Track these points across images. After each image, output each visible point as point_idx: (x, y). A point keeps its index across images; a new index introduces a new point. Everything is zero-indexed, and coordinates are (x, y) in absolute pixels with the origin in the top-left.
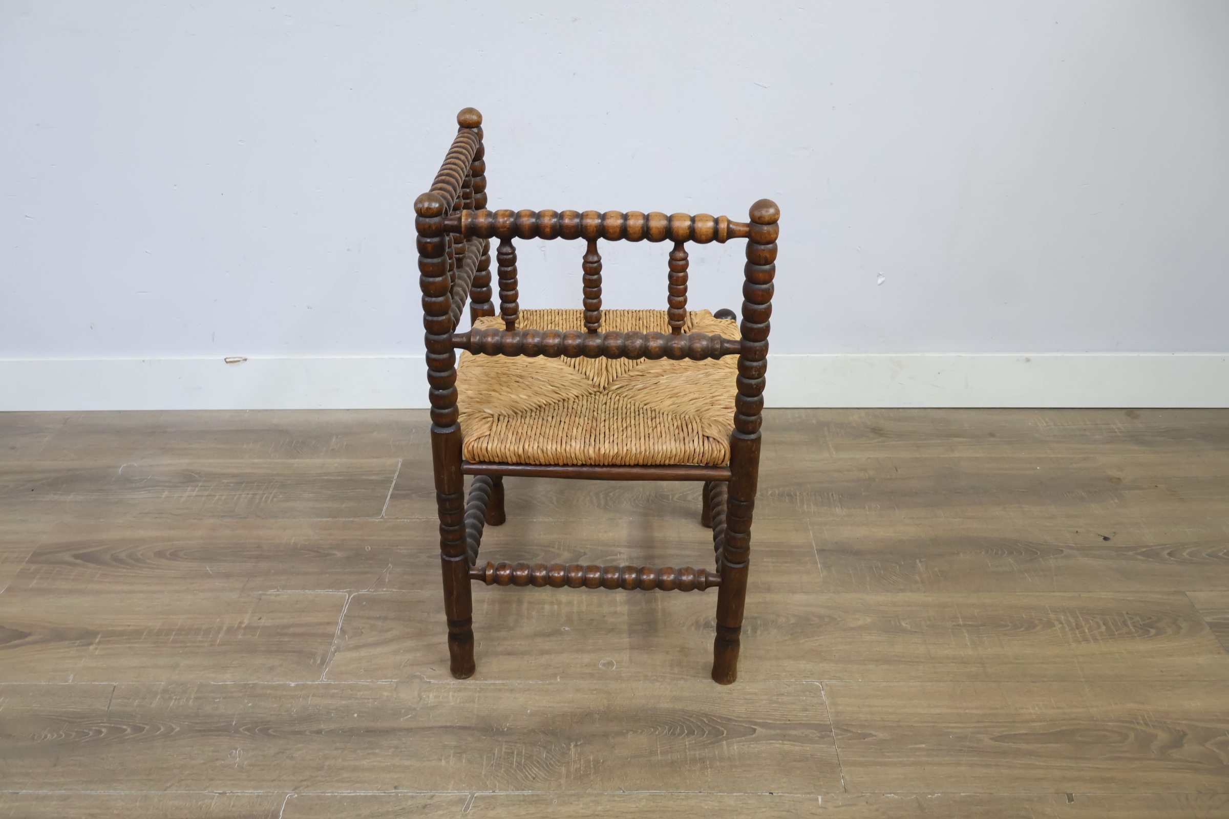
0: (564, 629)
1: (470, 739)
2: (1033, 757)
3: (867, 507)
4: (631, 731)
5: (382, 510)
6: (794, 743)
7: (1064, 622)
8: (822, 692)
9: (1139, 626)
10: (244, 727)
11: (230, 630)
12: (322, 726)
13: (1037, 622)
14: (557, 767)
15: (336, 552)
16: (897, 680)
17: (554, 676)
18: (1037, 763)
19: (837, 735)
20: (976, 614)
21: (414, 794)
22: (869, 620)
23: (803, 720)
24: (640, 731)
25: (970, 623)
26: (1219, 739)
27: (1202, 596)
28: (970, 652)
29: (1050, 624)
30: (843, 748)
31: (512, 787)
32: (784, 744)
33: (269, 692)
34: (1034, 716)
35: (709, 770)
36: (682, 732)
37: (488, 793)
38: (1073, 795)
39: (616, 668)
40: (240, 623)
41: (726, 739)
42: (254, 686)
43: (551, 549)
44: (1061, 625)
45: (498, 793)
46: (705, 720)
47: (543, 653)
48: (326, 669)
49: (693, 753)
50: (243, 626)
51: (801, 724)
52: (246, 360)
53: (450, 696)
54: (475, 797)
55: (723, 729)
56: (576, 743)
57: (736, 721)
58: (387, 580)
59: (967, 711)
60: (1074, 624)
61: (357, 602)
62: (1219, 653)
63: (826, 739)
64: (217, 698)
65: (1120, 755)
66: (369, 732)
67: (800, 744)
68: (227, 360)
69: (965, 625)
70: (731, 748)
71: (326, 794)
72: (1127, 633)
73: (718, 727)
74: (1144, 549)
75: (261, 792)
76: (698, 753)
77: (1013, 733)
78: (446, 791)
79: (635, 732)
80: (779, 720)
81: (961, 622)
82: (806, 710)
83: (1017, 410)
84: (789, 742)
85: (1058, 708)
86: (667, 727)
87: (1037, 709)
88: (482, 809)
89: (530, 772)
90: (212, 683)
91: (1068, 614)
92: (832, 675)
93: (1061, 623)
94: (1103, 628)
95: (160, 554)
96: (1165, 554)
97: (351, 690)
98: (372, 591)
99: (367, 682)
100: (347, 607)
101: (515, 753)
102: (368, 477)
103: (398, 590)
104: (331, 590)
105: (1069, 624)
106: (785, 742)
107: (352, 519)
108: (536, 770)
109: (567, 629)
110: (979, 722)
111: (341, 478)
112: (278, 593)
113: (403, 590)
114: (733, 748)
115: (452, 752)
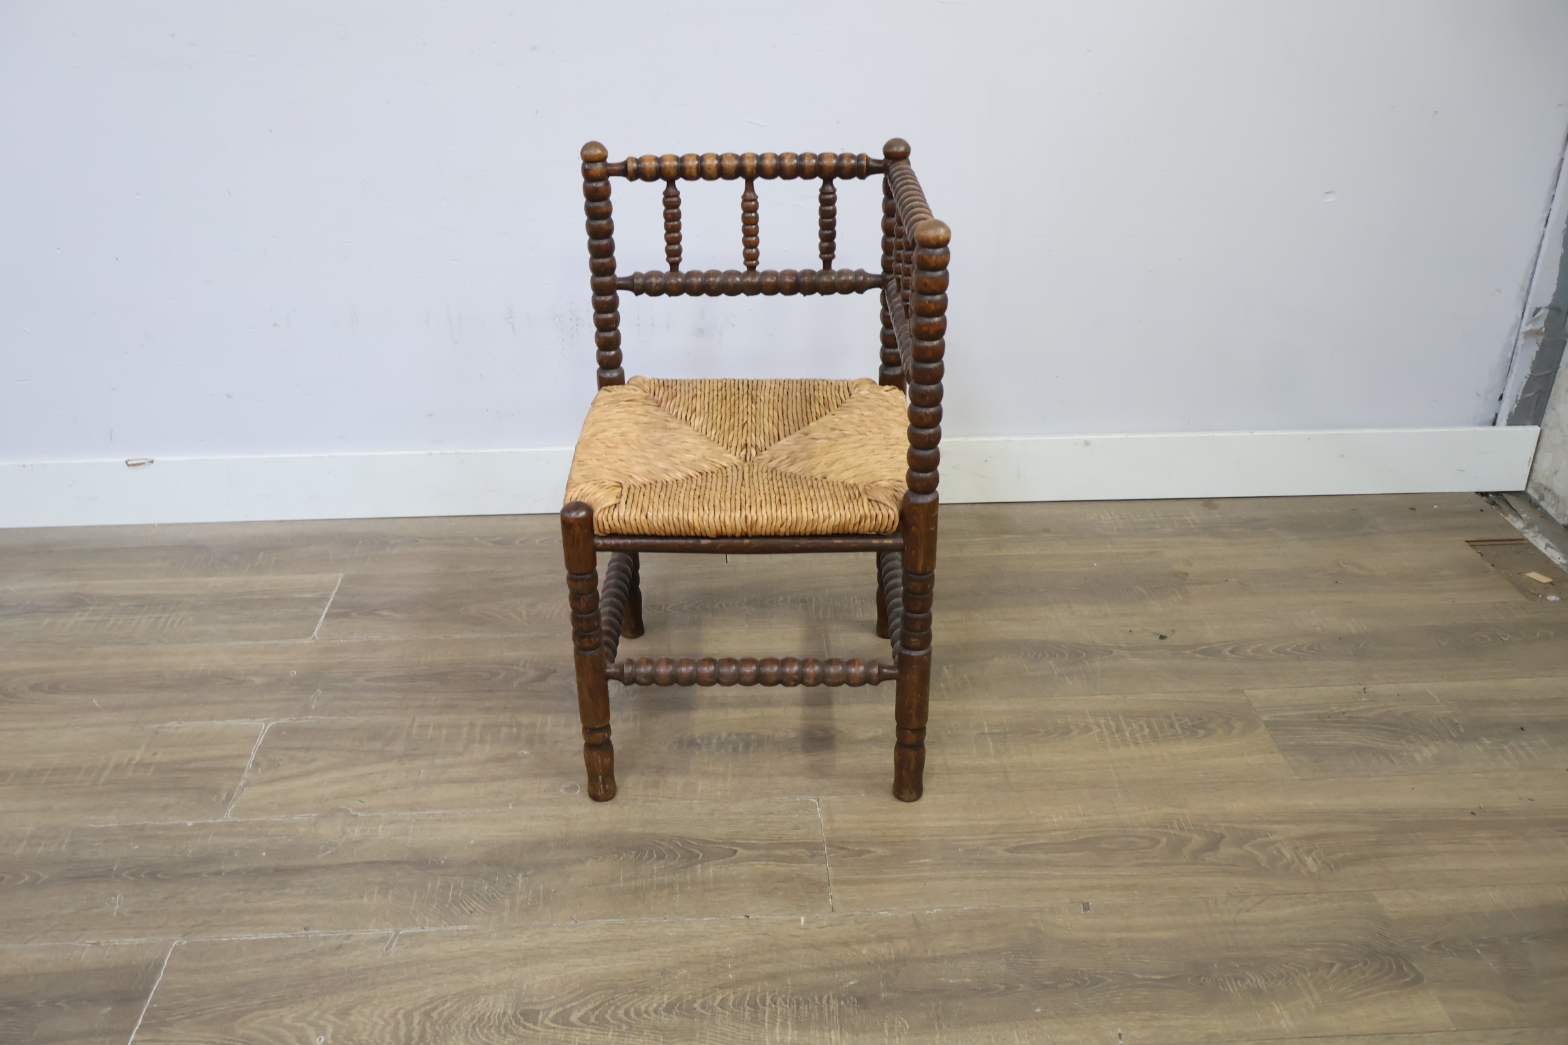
0: (522, 753)
1: (399, 874)
2: (1049, 867)
4: (592, 858)
5: (313, 631)
6: (780, 863)
7: (1103, 726)
8: (818, 809)
9: (1187, 727)
10: (127, 872)
11: (117, 767)
12: (223, 867)
13: (1072, 727)
14: (499, 899)
15: (254, 679)
17: (506, 804)
18: (1054, 873)
19: (829, 853)
20: (1005, 721)
21: (327, 935)
23: (792, 840)
24: (601, 858)
25: (997, 731)
26: (1260, 840)
27: (1261, 694)
28: (993, 761)
29: (1087, 729)
30: (834, 866)
31: (445, 923)
32: (766, 865)
33: (160, 832)
34: (1057, 825)
36: (651, 857)
37: (418, 930)
38: (1090, 904)
40: (131, 759)
41: (701, 862)
42: (143, 828)
43: (515, 667)
44: (1099, 730)
45: (427, 929)
46: (679, 843)
47: (495, 779)
48: (232, 805)
49: (660, 878)
50: (134, 762)
51: (790, 843)
52: (152, 462)
53: (380, 829)
54: (401, 935)
55: (699, 852)
56: (526, 871)
57: (715, 843)
58: (313, 707)
59: (982, 824)
60: (1114, 728)
61: (276, 732)
62: (1272, 752)
63: (816, 859)
64: (95, 842)
65: (1147, 862)
66: (279, 871)
67: (786, 864)
68: (129, 463)
69: (990, 734)
70: (706, 871)
71: (222, 939)
72: (1173, 735)
73: (694, 850)
74: (1204, 647)
75: (143, 940)
76: (666, 878)
77: (1031, 843)
78: (366, 930)
79: (596, 859)
80: (764, 840)
81: (986, 730)
82: (798, 828)
83: (1079, 503)
84: (774, 863)
85: (1084, 815)
86: (633, 852)
87: (1061, 817)
88: (407, 947)
89: (468, 906)
90: (92, 826)
91: (1109, 718)
92: (831, 792)
93: (1099, 726)
94: (1147, 731)
95: (36, 687)
96: (1226, 651)
97: (261, 827)
98: (295, 719)
99: (280, 818)
100: (263, 737)
101: (452, 887)
102: (301, 596)
103: (326, 718)
104: (244, 720)
105: (1109, 728)
106: (769, 863)
107: (275, 642)
108: (474, 904)
109: (525, 752)
110: (993, 833)
111: (266, 597)
112: (179, 725)
113: (333, 718)
114: (710, 871)
115: (377, 888)
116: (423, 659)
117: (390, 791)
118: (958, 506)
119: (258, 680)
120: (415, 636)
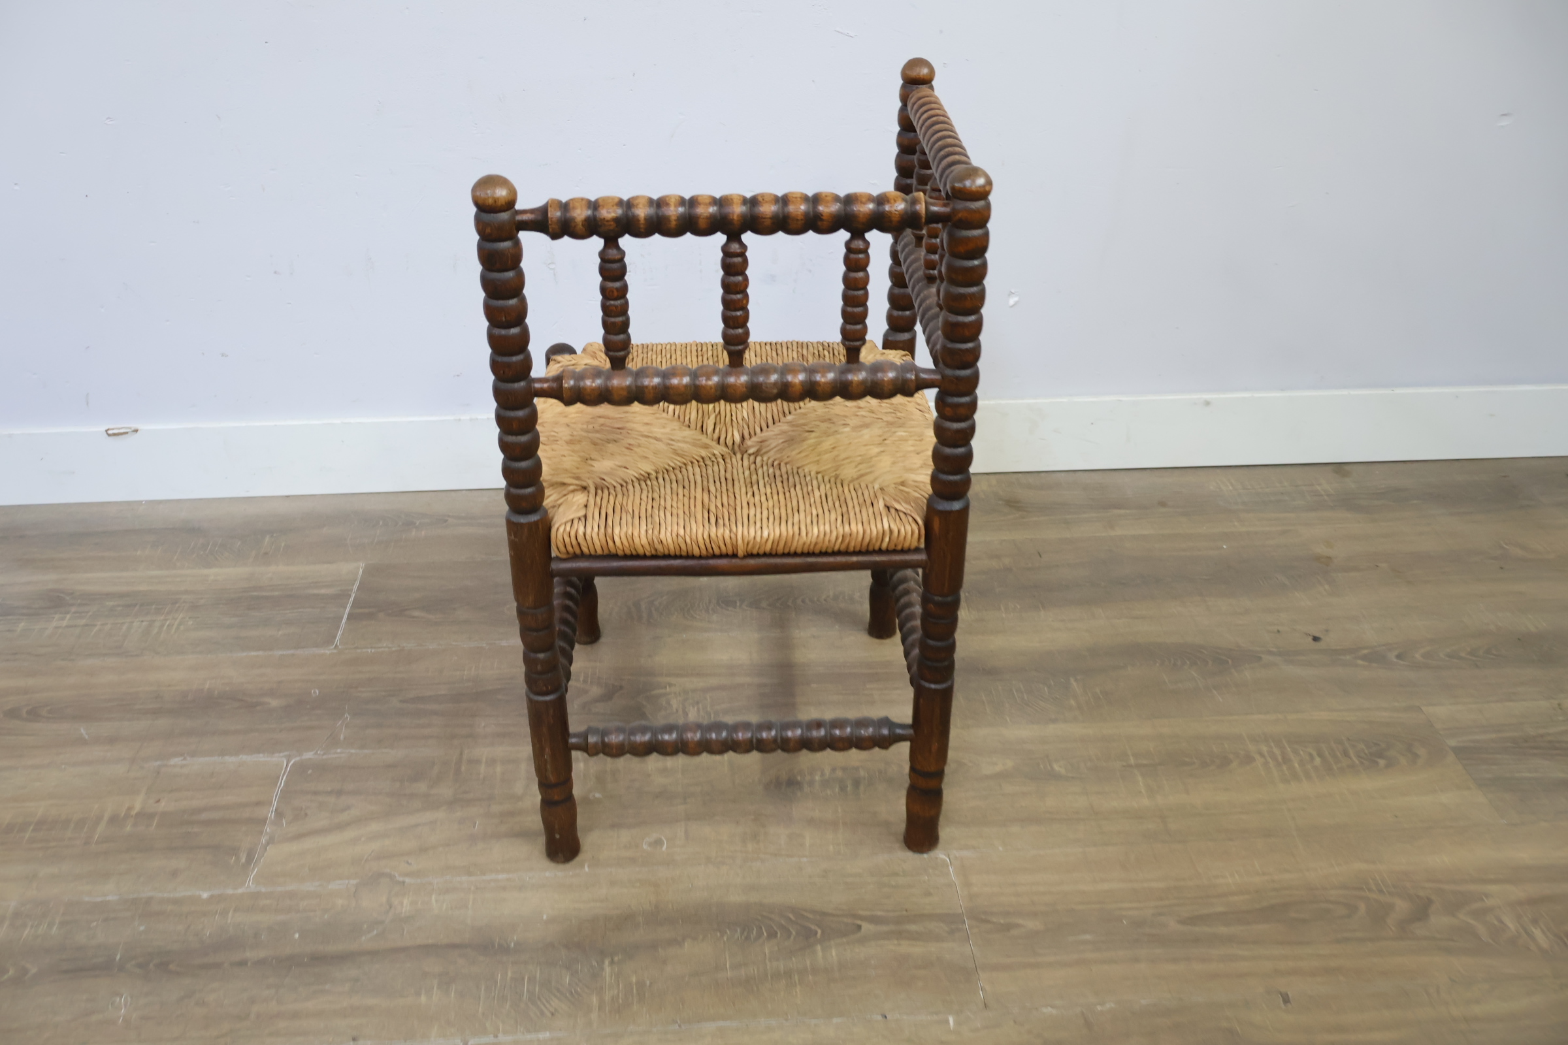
0: (594, 796)
1: (461, 961)
2: (1234, 944)
3: (1003, 608)
4: (689, 937)
5: (336, 637)
6: (914, 942)
7: (1266, 754)
8: (950, 867)
9: (1364, 756)
10: (132, 962)
11: (114, 820)
12: (248, 955)
13: (1231, 757)
14: (585, 995)
15: (270, 700)
16: (1050, 846)
18: (1240, 952)
19: (971, 927)
20: (1152, 749)
22: (1010, 764)
23: (925, 910)
24: (701, 937)
25: (1145, 762)
26: (1475, 905)
27: (1441, 711)
28: (1146, 802)
29: (1248, 759)
30: (980, 946)
31: (523, 1029)
32: (899, 944)
33: (170, 907)
34: (1233, 888)
35: (799, 987)
36: (760, 934)
37: (491, 1039)
38: (1289, 993)
39: (667, 848)
40: (130, 809)
41: (821, 941)
42: (149, 901)
44: (1263, 760)
45: (502, 1037)
46: (791, 916)
48: (254, 869)
49: (775, 964)
50: (134, 813)
51: (922, 914)
52: (136, 431)
53: (433, 901)
55: (816, 927)
56: (612, 958)
57: (833, 915)
58: (342, 737)
59: (1145, 885)
60: (1280, 757)
61: (300, 770)
62: (1469, 788)
63: (956, 934)
64: (93, 921)
65: (1348, 935)
66: (316, 959)
67: (922, 943)
68: (110, 432)
69: (1137, 765)
70: (828, 954)
72: (1349, 767)
73: (810, 925)
74: (1365, 652)
76: (782, 963)
77: (1206, 912)
78: (427, 1039)
79: (695, 938)
80: (892, 911)
81: (1132, 761)
82: (930, 895)
83: (1194, 470)
84: (907, 942)
85: (1264, 874)
86: (739, 929)
87: (1236, 876)
89: (548, 1006)
90: (87, 899)
91: (1272, 744)
92: (963, 844)
93: (1262, 755)
94: (1318, 761)
96: (1392, 656)
97: (291, 899)
98: (321, 753)
99: (313, 886)
100: (285, 777)
101: (526, 979)
102: (316, 591)
103: (358, 751)
104: (261, 755)
105: (1274, 758)
106: (901, 942)
107: (292, 652)
108: (555, 1003)
109: (597, 795)
110: (1161, 899)
111: (276, 593)
112: (184, 762)
113: (366, 751)
114: (831, 954)
115: (435, 982)
116: (466, 672)
117: (441, 849)
118: (1058, 474)
119: (274, 703)
120: (454, 643)
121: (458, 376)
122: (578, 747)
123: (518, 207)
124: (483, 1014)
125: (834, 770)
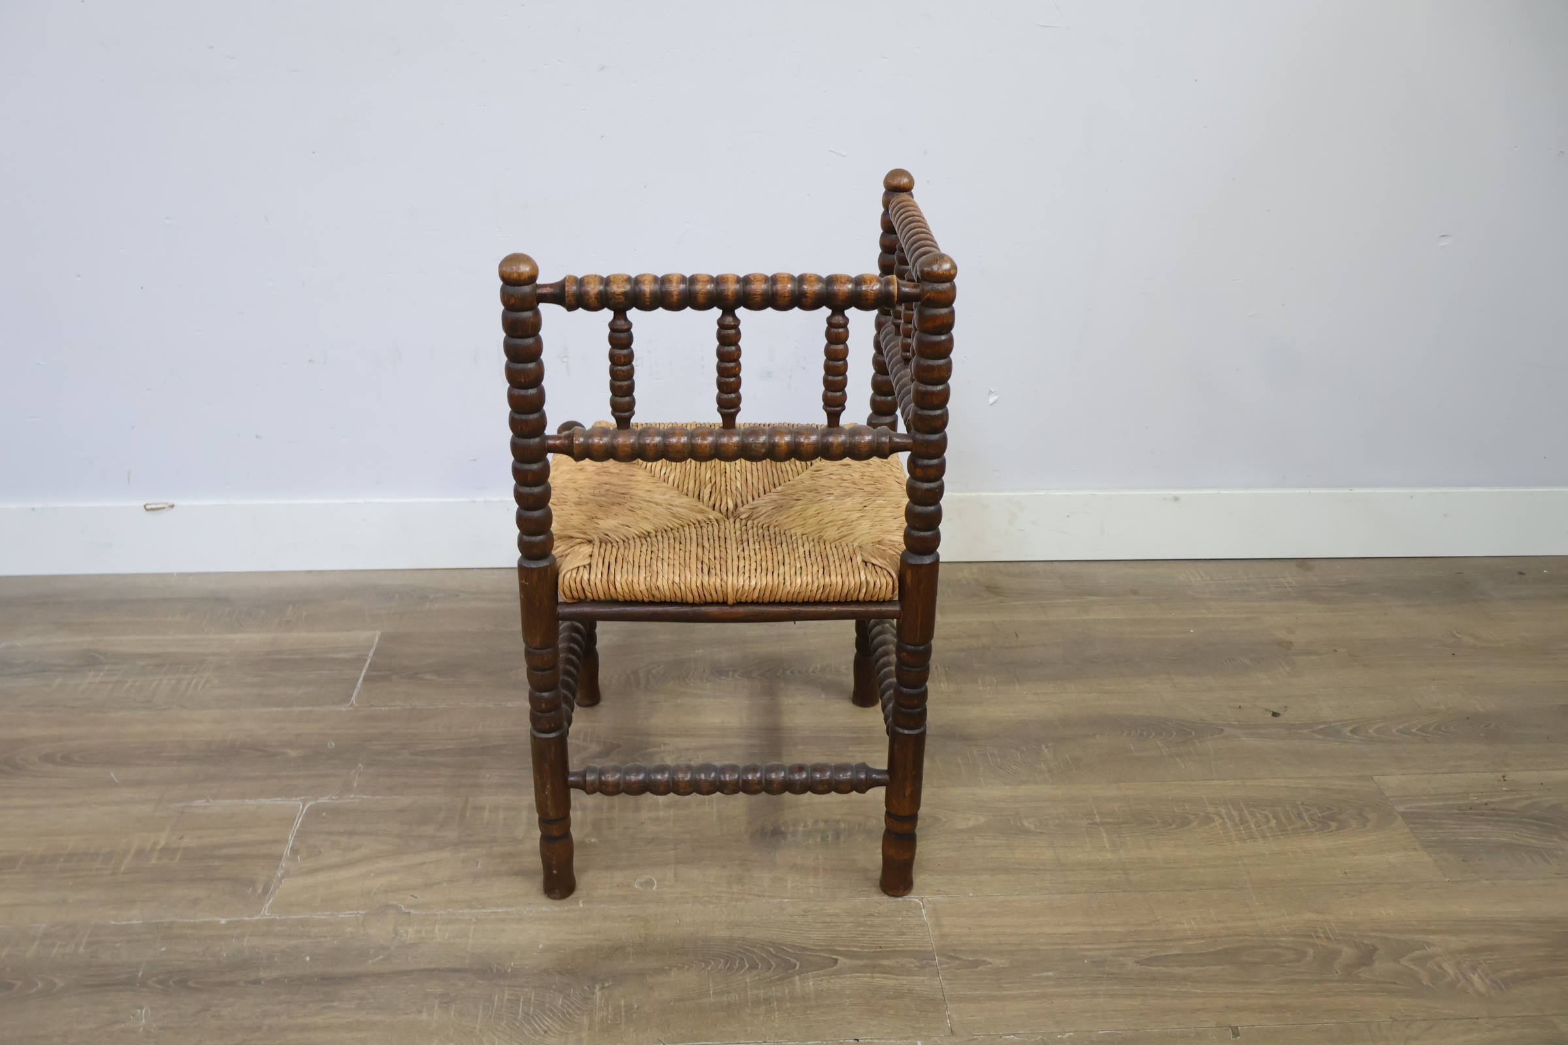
0: (590, 838)
1: (462, 984)
2: (1188, 983)
3: (979, 681)
4: (675, 967)
5: (351, 696)
6: (887, 976)
7: (1225, 816)
8: (923, 910)
9: (1317, 819)
10: (153, 979)
11: (140, 853)
12: (262, 974)
13: (1191, 817)
14: (576, 1016)
15: (288, 751)
16: (1018, 893)
18: (1193, 990)
19: (941, 963)
20: (1116, 809)
22: (982, 820)
23: (899, 947)
24: (687, 967)
25: (1110, 820)
26: (1417, 953)
27: (1393, 781)
28: (1109, 855)
29: (1208, 819)
30: (949, 980)
32: (873, 977)
33: (190, 932)
34: (1190, 933)
35: (777, 1013)
36: (742, 966)
38: (1239, 1028)
39: (658, 888)
40: (155, 844)
41: (799, 973)
42: (170, 925)
44: (1222, 820)
46: (772, 950)
48: (269, 900)
49: (755, 992)
50: (159, 847)
51: (895, 951)
52: (172, 506)
53: (437, 930)
55: (795, 961)
56: (603, 984)
57: (811, 950)
58: (355, 784)
59: (1106, 929)
60: (1238, 819)
61: (314, 814)
62: (1415, 849)
63: (927, 970)
64: (117, 943)
65: (1297, 977)
66: (326, 979)
67: (894, 976)
68: (148, 507)
69: (1102, 824)
70: (806, 984)
72: (1303, 828)
73: (789, 958)
74: (1322, 726)
76: (762, 992)
77: (1163, 954)
79: (680, 968)
80: (867, 947)
81: (1098, 819)
82: (903, 934)
83: (1165, 562)
84: (880, 975)
85: (1219, 922)
86: (722, 961)
87: (1193, 923)
89: (542, 1025)
90: (112, 922)
91: (1231, 807)
92: (936, 889)
93: (1220, 816)
94: (1273, 822)
95: (47, 758)
96: (1346, 731)
97: (303, 927)
98: (336, 798)
99: (324, 915)
100: (300, 819)
101: (522, 1000)
102: (335, 656)
103: (370, 797)
104: (279, 799)
105: (1231, 819)
106: (874, 975)
107: (311, 708)
108: (548, 1021)
109: (593, 840)
110: (1120, 942)
111: (298, 657)
112: (207, 804)
113: (377, 797)
114: (810, 984)
115: (437, 1002)
116: (473, 729)
117: (445, 884)
118: (1036, 564)
119: (292, 753)
120: (463, 704)
121: (475, 460)
122: (577, 786)
123: (539, 281)
124: (480, 1031)
125: (816, 822)
